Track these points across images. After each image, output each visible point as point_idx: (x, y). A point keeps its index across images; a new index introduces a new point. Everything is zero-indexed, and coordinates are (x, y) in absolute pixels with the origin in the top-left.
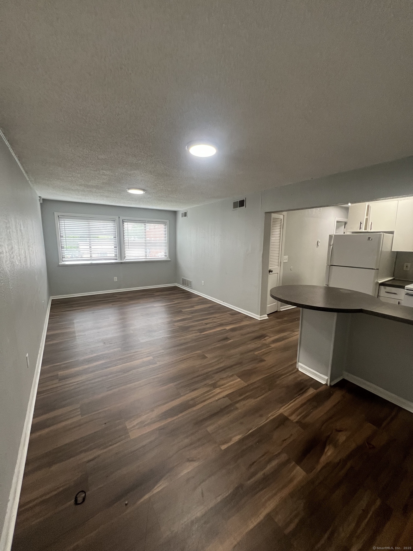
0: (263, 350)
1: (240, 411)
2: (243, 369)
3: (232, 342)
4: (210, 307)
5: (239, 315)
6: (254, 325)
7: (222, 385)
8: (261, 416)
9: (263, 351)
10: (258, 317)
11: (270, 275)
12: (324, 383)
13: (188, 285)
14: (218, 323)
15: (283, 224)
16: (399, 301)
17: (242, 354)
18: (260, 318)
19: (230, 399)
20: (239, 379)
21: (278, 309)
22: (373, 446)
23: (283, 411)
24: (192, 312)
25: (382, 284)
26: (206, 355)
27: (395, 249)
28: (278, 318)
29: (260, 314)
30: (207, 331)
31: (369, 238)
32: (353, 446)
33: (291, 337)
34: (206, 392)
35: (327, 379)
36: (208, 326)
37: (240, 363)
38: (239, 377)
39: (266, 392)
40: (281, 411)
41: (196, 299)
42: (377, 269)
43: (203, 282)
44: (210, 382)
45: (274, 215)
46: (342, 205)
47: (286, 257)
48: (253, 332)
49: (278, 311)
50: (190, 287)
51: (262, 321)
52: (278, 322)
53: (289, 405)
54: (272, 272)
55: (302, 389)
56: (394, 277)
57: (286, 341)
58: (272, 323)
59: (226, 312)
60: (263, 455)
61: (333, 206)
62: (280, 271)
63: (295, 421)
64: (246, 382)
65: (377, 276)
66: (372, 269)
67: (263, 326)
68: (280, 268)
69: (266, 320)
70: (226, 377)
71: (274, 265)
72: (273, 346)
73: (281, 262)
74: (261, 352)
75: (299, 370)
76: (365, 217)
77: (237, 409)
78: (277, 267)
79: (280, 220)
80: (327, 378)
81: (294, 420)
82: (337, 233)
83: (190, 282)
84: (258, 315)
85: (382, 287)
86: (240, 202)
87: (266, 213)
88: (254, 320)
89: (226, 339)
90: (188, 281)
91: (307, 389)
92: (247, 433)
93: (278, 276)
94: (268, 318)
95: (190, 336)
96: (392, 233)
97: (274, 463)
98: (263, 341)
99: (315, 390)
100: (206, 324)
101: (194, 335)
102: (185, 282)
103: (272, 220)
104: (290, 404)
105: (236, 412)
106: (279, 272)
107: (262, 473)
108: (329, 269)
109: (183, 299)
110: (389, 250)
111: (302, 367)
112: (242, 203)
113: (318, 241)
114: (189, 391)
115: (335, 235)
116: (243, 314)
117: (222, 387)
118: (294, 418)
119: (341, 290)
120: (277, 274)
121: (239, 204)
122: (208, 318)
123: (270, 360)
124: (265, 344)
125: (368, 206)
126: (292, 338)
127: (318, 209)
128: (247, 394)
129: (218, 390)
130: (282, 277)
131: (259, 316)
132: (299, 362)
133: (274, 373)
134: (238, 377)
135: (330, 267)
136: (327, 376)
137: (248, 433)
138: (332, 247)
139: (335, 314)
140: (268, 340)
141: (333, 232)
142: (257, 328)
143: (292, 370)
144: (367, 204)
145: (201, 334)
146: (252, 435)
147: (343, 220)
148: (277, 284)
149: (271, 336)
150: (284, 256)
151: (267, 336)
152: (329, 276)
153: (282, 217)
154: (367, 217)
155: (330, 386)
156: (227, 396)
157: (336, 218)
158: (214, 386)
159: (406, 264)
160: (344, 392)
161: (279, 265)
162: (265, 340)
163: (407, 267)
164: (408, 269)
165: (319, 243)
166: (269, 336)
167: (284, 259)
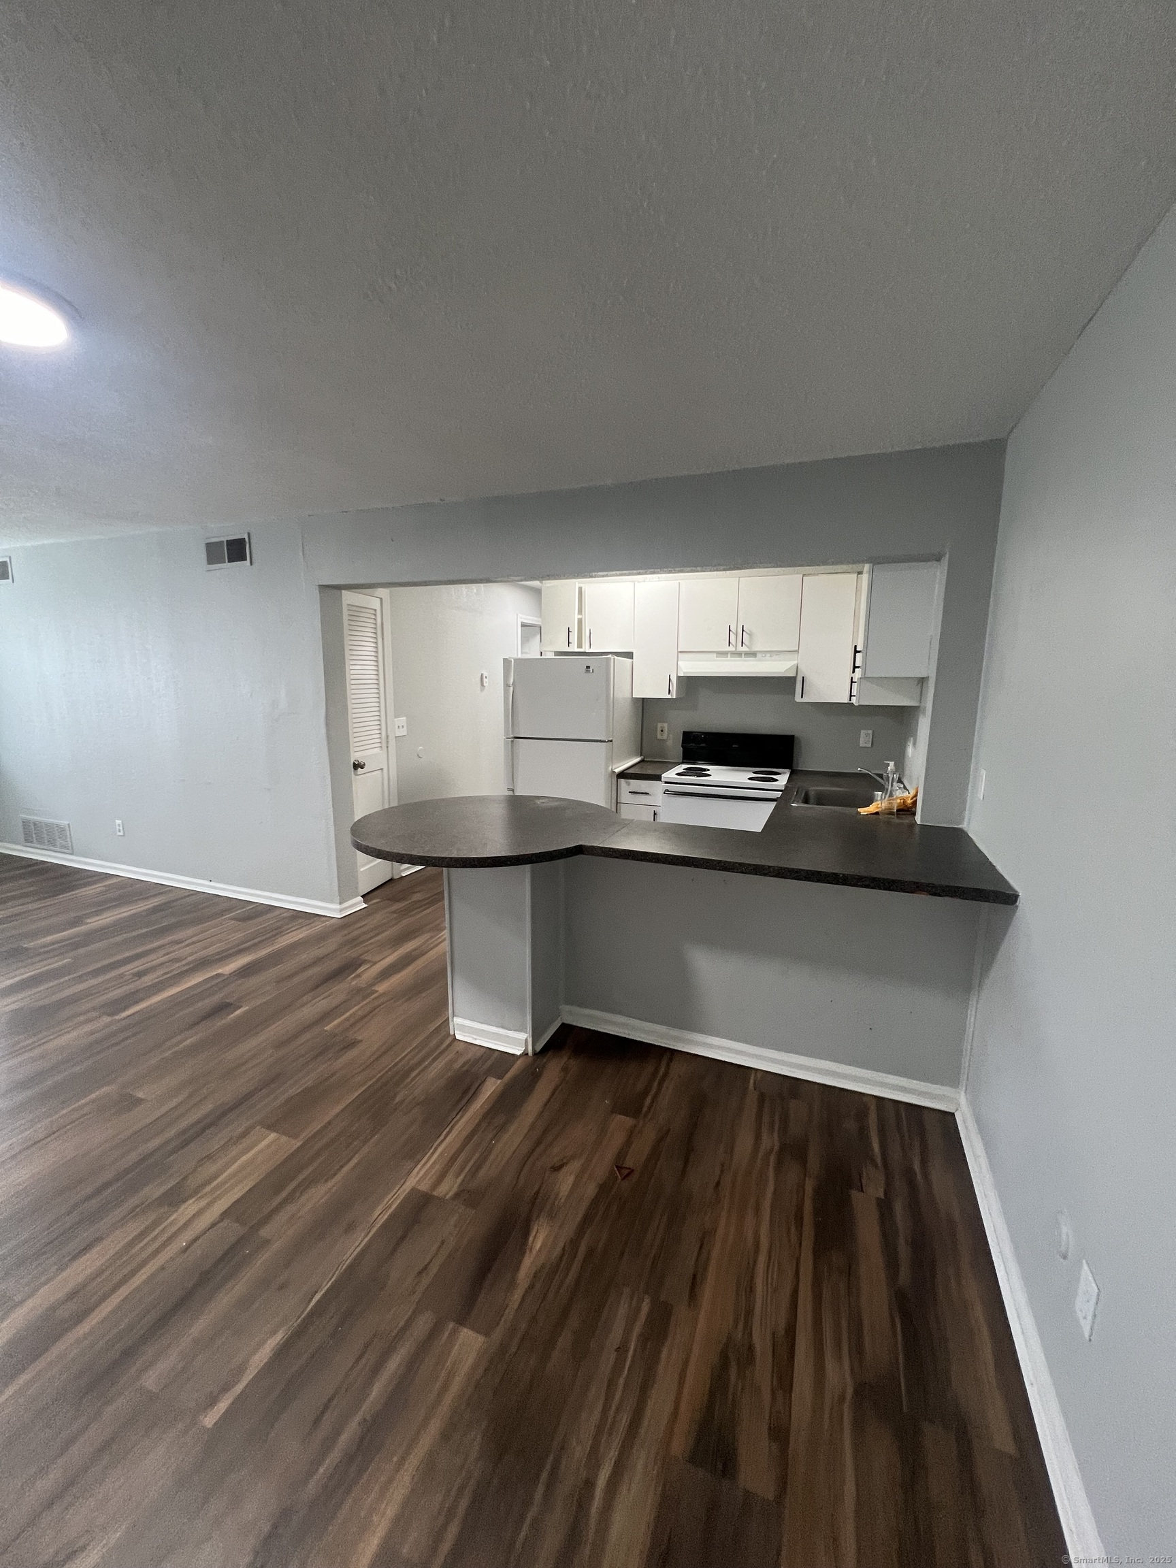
0: (351, 1012)
1: (276, 1246)
2: (282, 1099)
3: (246, 1013)
4: (155, 910)
5: (269, 916)
6: (321, 938)
7: (209, 1182)
8: (350, 1228)
10: (333, 910)
11: (357, 777)
12: (518, 1051)
13: (54, 840)
14: (190, 959)
15: (382, 624)
16: (655, 809)
17: (281, 1044)
18: (341, 910)
19: (237, 1220)
20: (273, 1136)
21: (394, 872)
22: (629, 1169)
23: (415, 1181)
24: (75, 944)
25: (622, 775)
26: (140, 1095)
27: (638, 694)
28: (394, 899)
29: (340, 900)
30: (142, 1000)
31: (588, 667)
32: (591, 1190)
33: (431, 949)
34: (134, 1239)
35: (526, 1041)
36: (148, 980)
37: (272, 1080)
38: (271, 1127)
39: (366, 1141)
40: (411, 1183)
41: (99, 887)
42: (608, 741)
43: (119, 822)
44: (154, 1190)
45: (348, 597)
46: (521, 581)
47: (402, 720)
48: (317, 961)
49: (396, 877)
50: (62, 847)
51: (346, 920)
52: (394, 912)
53: (433, 1154)
54: (362, 768)
55: (466, 1092)
56: (642, 757)
57: (420, 963)
58: (378, 918)
59: (222, 913)
60: (360, 1357)
61: (501, 581)
62: (388, 764)
63: (451, 1194)
64: (295, 1136)
65: (610, 759)
66: (601, 741)
67: (350, 936)
68: (388, 752)
69: (359, 912)
70: (224, 1147)
71: (365, 747)
72: (381, 988)
73: (387, 737)
74: (347, 1019)
75: (458, 1037)
76: (577, 617)
77: (267, 1242)
78: (377, 750)
79: (373, 612)
80: (526, 1037)
81: (446, 1194)
82: (526, 653)
83: (62, 830)
84: (332, 902)
85: (622, 781)
86: (231, 543)
87: (323, 587)
88: (323, 922)
89: (223, 1008)
90: (49, 825)
91: (480, 1085)
92: (303, 1312)
93: (383, 775)
94: (366, 905)
95: (71, 1037)
96: (629, 655)
97: (394, 1364)
98: (351, 982)
99: (499, 1081)
100: (140, 975)
101: (88, 1028)
102: (34, 833)
103: (345, 612)
104: (436, 1149)
105: (265, 1257)
107: (357, 1418)
108: (512, 747)
109: (27, 900)
110: (628, 695)
111: (463, 1028)
112: (237, 550)
113: (483, 674)
114: (53, 1269)
115: (516, 660)
116: (282, 911)
117: (208, 1189)
118: (448, 1188)
119: (539, 802)
120: (379, 772)
121: (228, 549)
122: (147, 951)
123: (373, 1036)
124: (359, 990)
125: (580, 589)
126: (435, 950)
127: (474, 587)
128: (301, 1177)
129: (189, 1208)
130: (396, 779)
131: (338, 907)
132: (454, 1014)
133: (387, 1072)
134: (268, 1132)
135: (512, 741)
136: (524, 1032)
137: (310, 1307)
138: (511, 688)
139: (528, 867)
140: (368, 973)
141: (515, 651)
142: (331, 944)
143: (441, 1042)
144: (576, 583)
145: (117, 1017)
146: (318, 1311)
147: (532, 620)
148: (383, 802)
149: (377, 958)
150: (395, 717)
151: (362, 963)
152: (513, 764)
153: (375, 604)
154: (580, 617)
155: (535, 1054)
156: (225, 1214)
157: (520, 615)
158: (174, 1198)
159: (659, 725)
160: (565, 1059)
161: (384, 745)
162: (359, 976)
163: (662, 731)
164: (665, 737)
165: (485, 680)
166: (369, 961)
167: (397, 727)
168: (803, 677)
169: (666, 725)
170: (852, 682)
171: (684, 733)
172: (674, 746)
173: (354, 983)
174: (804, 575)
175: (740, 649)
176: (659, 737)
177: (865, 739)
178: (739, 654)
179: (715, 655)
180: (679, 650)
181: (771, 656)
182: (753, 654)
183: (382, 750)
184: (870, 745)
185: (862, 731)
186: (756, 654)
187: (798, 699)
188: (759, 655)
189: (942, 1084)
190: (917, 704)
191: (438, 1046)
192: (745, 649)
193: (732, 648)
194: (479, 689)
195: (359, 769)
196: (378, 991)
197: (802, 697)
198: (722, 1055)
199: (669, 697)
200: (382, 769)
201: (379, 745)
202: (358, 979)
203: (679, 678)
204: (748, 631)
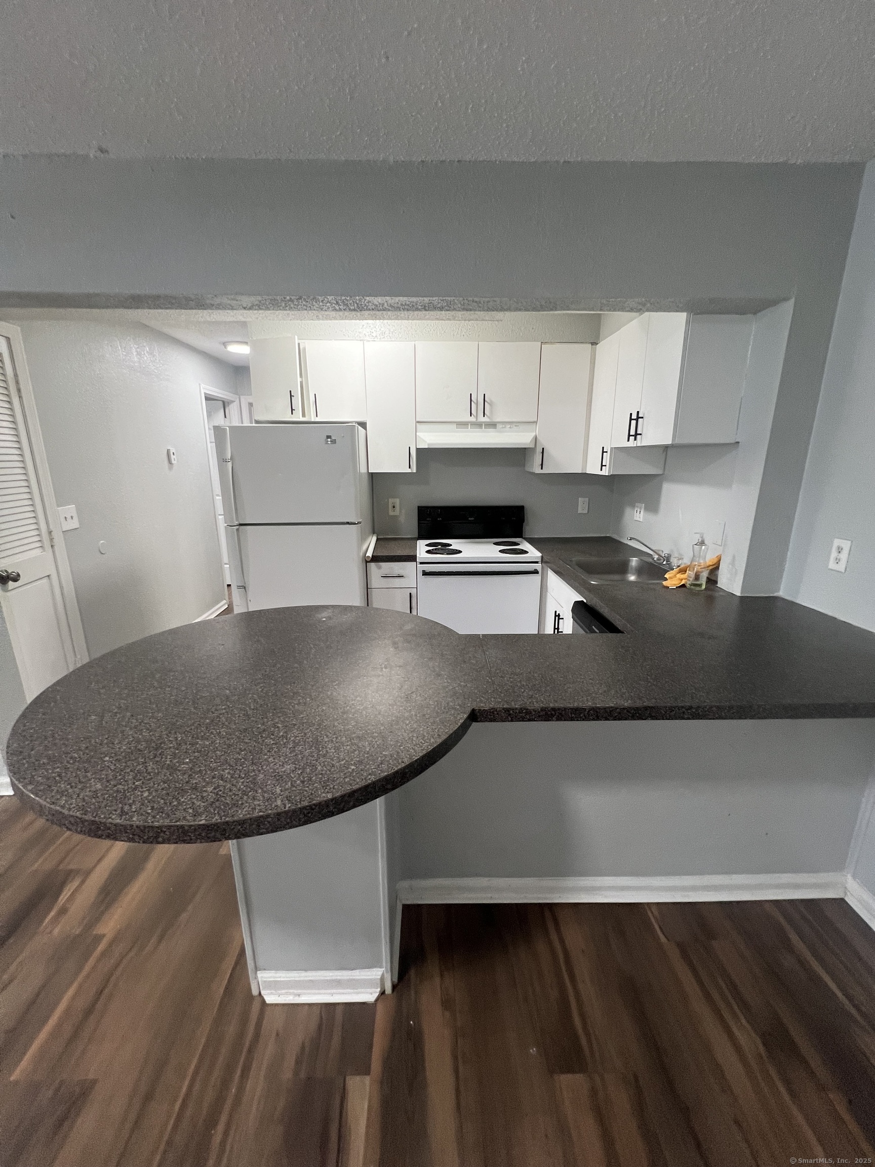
9: (67, 1012)
11: (9, 594)
16: (411, 591)
25: (373, 558)
31: (328, 437)
35: (382, 979)
42: (359, 522)
47: (71, 509)
54: (15, 580)
56: (376, 535)
62: (57, 567)
65: (361, 540)
66: (349, 523)
68: (54, 552)
71: (17, 549)
72: (109, 927)
73: (50, 533)
78: (38, 552)
80: (380, 973)
85: (373, 565)
91: (341, 1108)
93: (50, 585)
96: (362, 425)
99: (368, 1079)
106: (53, 567)
108: (241, 536)
110: (364, 470)
111: (275, 985)
113: (168, 451)
115: (231, 428)
120: (45, 580)
123: (115, 1060)
125: (300, 347)
130: (72, 584)
132: (256, 969)
135: (238, 530)
138: (230, 465)
147: (219, 393)
150: (59, 507)
151: (69, 875)
152: (241, 558)
154: (301, 380)
157: (203, 386)
159: (391, 501)
160: (437, 980)
161: (47, 544)
162: (63, 911)
163: (394, 507)
164: (397, 512)
165: (172, 457)
166: (77, 872)
167: (63, 519)
168: (543, 449)
169: (397, 501)
170: (603, 452)
171: (418, 507)
172: (409, 522)
173: (56, 931)
174: (542, 343)
175: (481, 419)
176: (391, 513)
177: (582, 506)
178: (479, 425)
179: (455, 425)
180: (417, 420)
181: (510, 428)
182: (493, 425)
183: (44, 551)
184: (586, 512)
185: (580, 499)
186: (496, 425)
187: (538, 470)
188: (499, 426)
189: (828, 871)
190: (660, 472)
191: (241, 1035)
192: (486, 419)
193: (473, 419)
194: (167, 467)
195: (10, 583)
196: (104, 935)
197: (542, 469)
198: (606, 897)
199: (409, 471)
200: (48, 576)
201: (38, 544)
202: (64, 920)
203: (419, 450)
204: (489, 402)
